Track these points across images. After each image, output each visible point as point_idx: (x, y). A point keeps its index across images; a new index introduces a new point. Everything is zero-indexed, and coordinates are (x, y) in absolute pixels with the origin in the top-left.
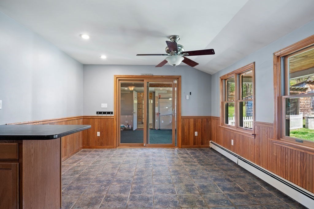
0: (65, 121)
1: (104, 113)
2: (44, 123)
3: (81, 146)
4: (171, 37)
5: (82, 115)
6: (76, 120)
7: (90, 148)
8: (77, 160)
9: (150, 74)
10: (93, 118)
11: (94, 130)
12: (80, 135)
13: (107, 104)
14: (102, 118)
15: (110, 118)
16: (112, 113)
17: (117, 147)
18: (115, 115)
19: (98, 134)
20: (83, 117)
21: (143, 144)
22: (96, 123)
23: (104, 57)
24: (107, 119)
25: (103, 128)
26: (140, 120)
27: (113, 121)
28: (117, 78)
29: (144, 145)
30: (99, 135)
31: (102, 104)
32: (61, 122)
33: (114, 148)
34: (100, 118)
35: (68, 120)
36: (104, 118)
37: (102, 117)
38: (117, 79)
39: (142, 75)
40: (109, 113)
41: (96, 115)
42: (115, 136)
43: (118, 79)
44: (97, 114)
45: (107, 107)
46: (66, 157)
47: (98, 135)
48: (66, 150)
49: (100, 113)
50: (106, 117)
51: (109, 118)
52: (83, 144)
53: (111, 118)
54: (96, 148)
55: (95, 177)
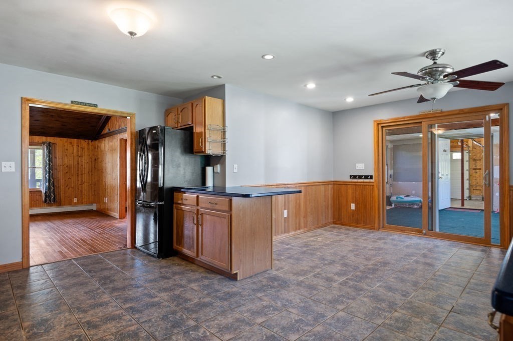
0: (304, 186)
1: (360, 177)
2: (277, 186)
3: (331, 220)
4: (427, 54)
5: (332, 180)
6: (322, 187)
7: (342, 224)
8: (317, 234)
9: (436, 110)
10: (345, 183)
11: (347, 201)
12: (328, 206)
13: (363, 164)
14: (357, 185)
15: (369, 185)
16: (371, 177)
17: (379, 229)
18: (375, 181)
19: (352, 206)
20: (333, 182)
21: (422, 231)
22: (350, 191)
23: (350, 100)
24: (364, 185)
25: (358, 199)
26: (478, 192)
27: (373, 189)
28: (378, 124)
29: (424, 232)
30: (354, 209)
31: (357, 164)
32: (300, 186)
33: (374, 229)
34: (355, 185)
35: (309, 186)
36: (360, 184)
37: (357, 182)
38: (378, 126)
39: (421, 115)
40: (366, 177)
41: (349, 180)
42: (377, 211)
43: (380, 126)
44: (350, 178)
45: (363, 169)
46: (306, 229)
47: (352, 209)
48: (307, 221)
49: (355, 177)
50: (363, 184)
51: (367, 184)
52: (334, 218)
53: (371, 185)
54: (350, 226)
55: (321, 254)
